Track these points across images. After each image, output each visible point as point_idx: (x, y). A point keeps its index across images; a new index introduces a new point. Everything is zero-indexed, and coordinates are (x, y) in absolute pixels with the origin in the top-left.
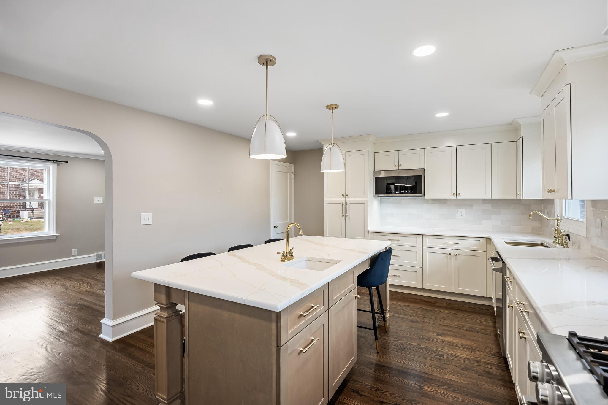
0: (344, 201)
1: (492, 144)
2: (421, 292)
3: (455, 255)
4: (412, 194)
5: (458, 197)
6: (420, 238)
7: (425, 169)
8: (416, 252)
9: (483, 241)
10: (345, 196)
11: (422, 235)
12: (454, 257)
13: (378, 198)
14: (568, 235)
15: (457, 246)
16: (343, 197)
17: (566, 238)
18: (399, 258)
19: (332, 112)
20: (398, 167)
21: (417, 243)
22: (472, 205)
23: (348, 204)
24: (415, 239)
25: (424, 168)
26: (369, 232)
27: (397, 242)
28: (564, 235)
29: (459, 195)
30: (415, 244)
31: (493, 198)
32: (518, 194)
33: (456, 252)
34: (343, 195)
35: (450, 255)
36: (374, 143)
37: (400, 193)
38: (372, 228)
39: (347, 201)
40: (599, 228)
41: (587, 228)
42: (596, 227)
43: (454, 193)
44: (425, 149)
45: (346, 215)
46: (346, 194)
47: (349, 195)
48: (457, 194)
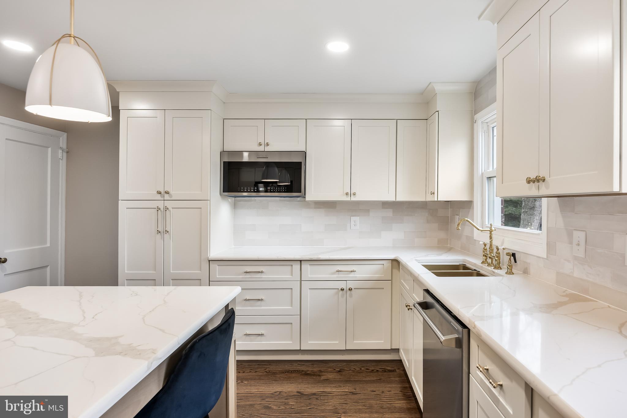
0: (161, 204)
1: (398, 120)
2: (299, 354)
3: (349, 289)
4: (285, 192)
5: (353, 199)
6: (297, 267)
7: (306, 153)
8: (290, 290)
9: (388, 265)
10: (163, 194)
11: (301, 261)
12: (349, 292)
13: (230, 200)
14: (514, 255)
15: (352, 275)
16: (159, 197)
17: (510, 259)
18: (262, 303)
20: (263, 146)
21: (292, 275)
22: (368, 211)
23: (170, 209)
24: (289, 267)
25: (304, 150)
26: (209, 261)
27: (258, 275)
28: (508, 254)
29: (354, 195)
30: (288, 276)
31: (399, 199)
32: (431, 194)
33: (351, 285)
35: (343, 290)
36: (224, 103)
37: (266, 191)
38: (215, 252)
39: (167, 204)
40: (579, 245)
41: (548, 244)
42: (571, 243)
43: (347, 191)
44: (306, 121)
45: (165, 230)
46: (165, 190)
47: (171, 192)
48: (352, 193)
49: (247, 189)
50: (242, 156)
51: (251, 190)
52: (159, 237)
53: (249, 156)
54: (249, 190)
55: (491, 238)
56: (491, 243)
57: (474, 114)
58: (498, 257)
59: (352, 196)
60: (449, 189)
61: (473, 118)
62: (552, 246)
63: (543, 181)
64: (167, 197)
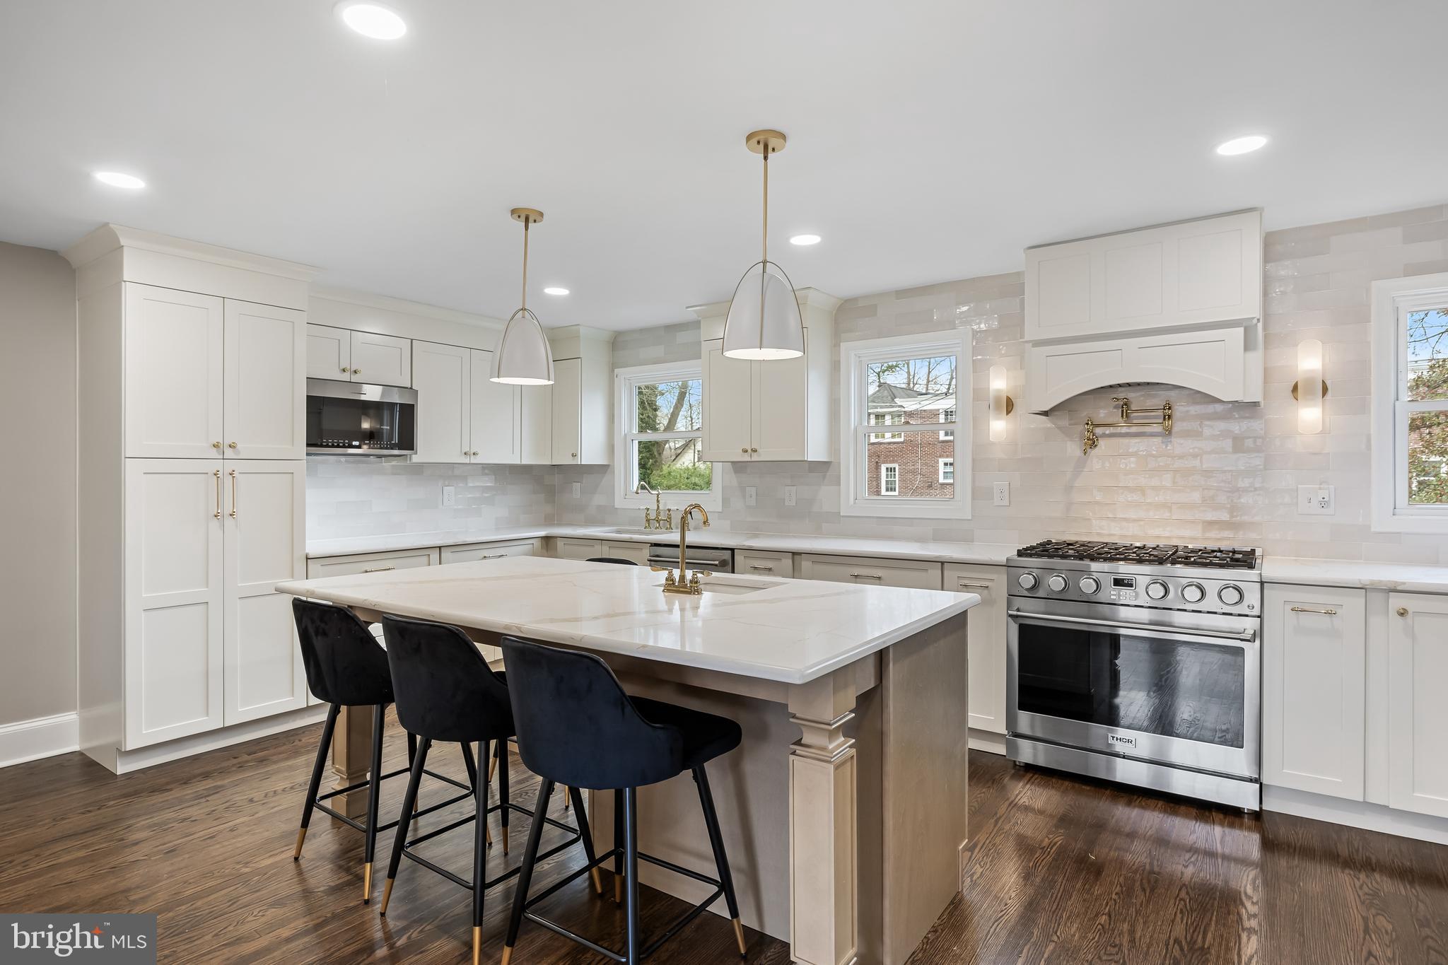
5: (473, 460)
9: (537, 543)
10: (223, 448)
11: (440, 547)
16: (214, 453)
19: (527, 228)
20: (348, 373)
22: (465, 478)
23: (236, 475)
24: (425, 558)
25: (410, 386)
26: (306, 558)
29: (475, 455)
34: (216, 446)
38: (313, 548)
39: (230, 466)
40: (750, 497)
41: (723, 499)
42: (744, 497)
43: (466, 449)
44: (412, 342)
45: (228, 510)
46: (228, 442)
47: (239, 446)
48: (472, 452)
49: (333, 443)
51: (338, 445)
52: (214, 524)
55: (658, 501)
56: (658, 507)
57: (613, 366)
58: (670, 518)
59: (472, 457)
60: (591, 452)
61: (613, 371)
62: (725, 501)
63: (755, 451)
64: (229, 453)
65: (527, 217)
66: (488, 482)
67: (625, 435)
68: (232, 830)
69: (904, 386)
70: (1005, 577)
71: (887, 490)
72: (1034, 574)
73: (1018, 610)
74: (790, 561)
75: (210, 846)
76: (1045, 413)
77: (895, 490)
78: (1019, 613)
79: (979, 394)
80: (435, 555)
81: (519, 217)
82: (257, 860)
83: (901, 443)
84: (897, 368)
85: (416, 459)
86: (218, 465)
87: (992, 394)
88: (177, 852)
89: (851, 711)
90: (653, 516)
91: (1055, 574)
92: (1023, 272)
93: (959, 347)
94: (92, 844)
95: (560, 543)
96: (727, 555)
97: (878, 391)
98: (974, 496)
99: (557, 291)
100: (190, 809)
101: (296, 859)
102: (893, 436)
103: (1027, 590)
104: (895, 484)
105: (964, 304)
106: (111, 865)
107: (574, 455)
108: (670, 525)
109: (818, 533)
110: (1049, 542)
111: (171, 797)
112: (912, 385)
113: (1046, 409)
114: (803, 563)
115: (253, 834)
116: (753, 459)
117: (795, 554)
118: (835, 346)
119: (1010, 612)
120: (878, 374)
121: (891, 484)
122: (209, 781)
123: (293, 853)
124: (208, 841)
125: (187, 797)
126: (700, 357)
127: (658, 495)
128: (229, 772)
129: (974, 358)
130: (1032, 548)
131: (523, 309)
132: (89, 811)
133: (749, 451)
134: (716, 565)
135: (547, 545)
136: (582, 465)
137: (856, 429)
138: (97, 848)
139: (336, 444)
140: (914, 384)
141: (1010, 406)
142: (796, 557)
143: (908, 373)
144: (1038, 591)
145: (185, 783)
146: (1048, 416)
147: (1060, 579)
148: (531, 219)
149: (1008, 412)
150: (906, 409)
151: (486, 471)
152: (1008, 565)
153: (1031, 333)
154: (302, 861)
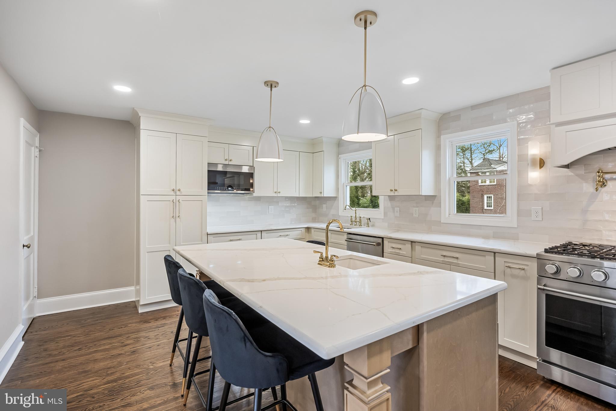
1: (300, 152)
7: (254, 167)
9: (303, 230)
10: (176, 191)
11: (261, 231)
13: (211, 195)
16: (172, 193)
17: (368, 221)
19: (271, 90)
20: (228, 161)
23: (180, 201)
24: (255, 235)
25: (253, 165)
26: (207, 234)
28: (367, 219)
31: (300, 196)
34: (173, 190)
38: (210, 230)
39: (178, 198)
40: (397, 212)
41: (384, 213)
42: (394, 212)
43: (275, 190)
44: (253, 148)
45: (177, 215)
46: (178, 189)
47: (181, 190)
48: (278, 192)
49: (223, 189)
50: (217, 167)
51: (225, 189)
52: (173, 220)
53: (223, 167)
54: (222, 189)
55: (356, 213)
56: (356, 215)
57: (339, 154)
58: (361, 221)
59: (278, 194)
60: (328, 191)
61: (338, 156)
62: (385, 214)
63: (396, 190)
64: (178, 193)
65: (271, 85)
66: (288, 204)
67: (343, 184)
68: (158, 346)
69: (497, 159)
70: (536, 264)
71: (487, 206)
72: (556, 265)
73: (545, 285)
74: (410, 246)
75: (147, 352)
76: (567, 166)
77: (491, 207)
78: (545, 288)
79: (522, 158)
80: (259, 234)
81: (268, 85)
82: (158, 362)
83: (495, 185)
84: (494, 151)
85: (255, 195)
86: (174, 198)
87: (529, 157)
88: (136, 352)
89: (389, 368)
90: (354, 219)
91: (572, 266)
92: (550, 86)
93: (509, 132)
94: (113, 343)
95: (313, 230)
96: (380, 241)
97: (483, 162)
98: (519, 214)
99: (305, 122)
100: (151, 333)
101: (171, 365)
102: (490, 182)
103: (552, 274)
104: (492, 204)
105: (510, 109)
106: (112, 354)
107: (321, 193)
108: (361, 224)
109: (430, 231)
110: (570, 244)
111: (148, 326)
112: (501, 158)
113: (566, 163)
114: (416, 247)
115: (164, 349)
116: (395, 194)
117: (412, 242)
118: (438, 137)
119: (539, 286)
120: (484, 154)
121: (489, 204)
122: (164, 321)
123: (169, 362)
124: (148, 349)
125: (154, 327)
126: (371, 148)
127: (356, 210)
128: (173, 317)
129: (519, 138)
130: (557, 247)
131: (270, 127)
132: (122, 328)
133: (394, 190)
134: (374, 245)
135: (308, 231)
136: (324, 197)
137: (449, 179)
138: (113, 345)
139: (220, 189)
140: (503, 158)
141: (542, 163)
142: (413, 243)
143: (500, 153)
144: (560, 275)
145: (156, 320)
146: (569, 168)
147: (576, 270)
148: (273, 86)
149: (541, 167)
150: (497, 170)
151: (287, 199)
152: (538, 257)
153: (555, 118)
154: (173, 367)
